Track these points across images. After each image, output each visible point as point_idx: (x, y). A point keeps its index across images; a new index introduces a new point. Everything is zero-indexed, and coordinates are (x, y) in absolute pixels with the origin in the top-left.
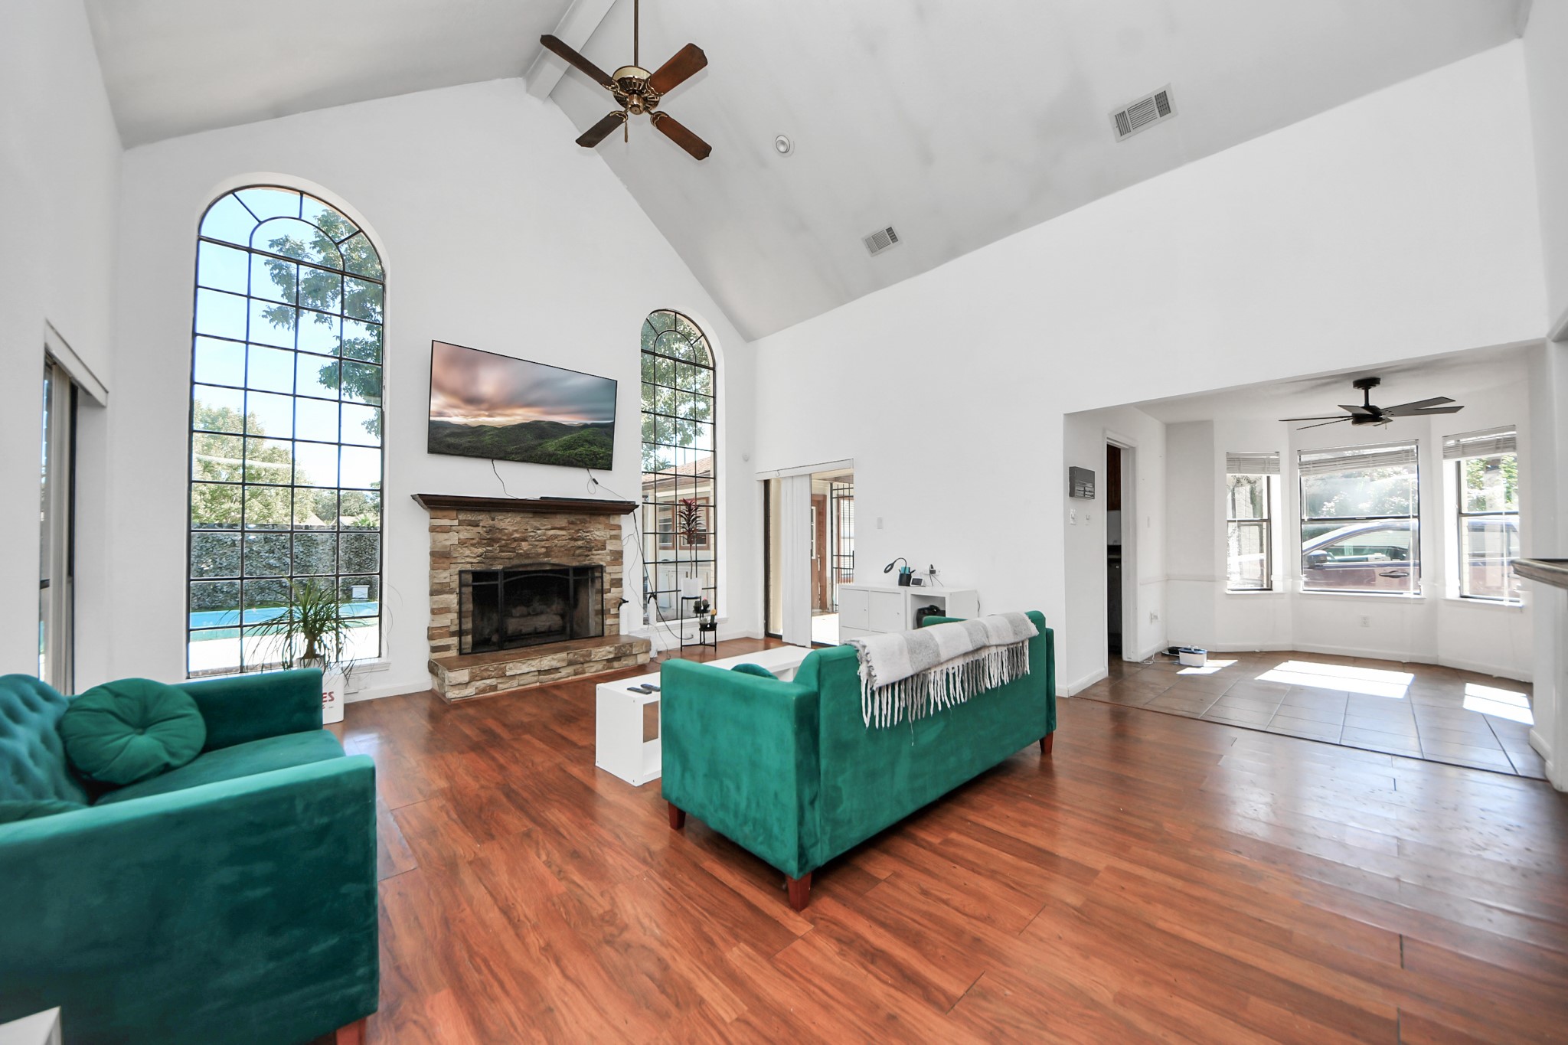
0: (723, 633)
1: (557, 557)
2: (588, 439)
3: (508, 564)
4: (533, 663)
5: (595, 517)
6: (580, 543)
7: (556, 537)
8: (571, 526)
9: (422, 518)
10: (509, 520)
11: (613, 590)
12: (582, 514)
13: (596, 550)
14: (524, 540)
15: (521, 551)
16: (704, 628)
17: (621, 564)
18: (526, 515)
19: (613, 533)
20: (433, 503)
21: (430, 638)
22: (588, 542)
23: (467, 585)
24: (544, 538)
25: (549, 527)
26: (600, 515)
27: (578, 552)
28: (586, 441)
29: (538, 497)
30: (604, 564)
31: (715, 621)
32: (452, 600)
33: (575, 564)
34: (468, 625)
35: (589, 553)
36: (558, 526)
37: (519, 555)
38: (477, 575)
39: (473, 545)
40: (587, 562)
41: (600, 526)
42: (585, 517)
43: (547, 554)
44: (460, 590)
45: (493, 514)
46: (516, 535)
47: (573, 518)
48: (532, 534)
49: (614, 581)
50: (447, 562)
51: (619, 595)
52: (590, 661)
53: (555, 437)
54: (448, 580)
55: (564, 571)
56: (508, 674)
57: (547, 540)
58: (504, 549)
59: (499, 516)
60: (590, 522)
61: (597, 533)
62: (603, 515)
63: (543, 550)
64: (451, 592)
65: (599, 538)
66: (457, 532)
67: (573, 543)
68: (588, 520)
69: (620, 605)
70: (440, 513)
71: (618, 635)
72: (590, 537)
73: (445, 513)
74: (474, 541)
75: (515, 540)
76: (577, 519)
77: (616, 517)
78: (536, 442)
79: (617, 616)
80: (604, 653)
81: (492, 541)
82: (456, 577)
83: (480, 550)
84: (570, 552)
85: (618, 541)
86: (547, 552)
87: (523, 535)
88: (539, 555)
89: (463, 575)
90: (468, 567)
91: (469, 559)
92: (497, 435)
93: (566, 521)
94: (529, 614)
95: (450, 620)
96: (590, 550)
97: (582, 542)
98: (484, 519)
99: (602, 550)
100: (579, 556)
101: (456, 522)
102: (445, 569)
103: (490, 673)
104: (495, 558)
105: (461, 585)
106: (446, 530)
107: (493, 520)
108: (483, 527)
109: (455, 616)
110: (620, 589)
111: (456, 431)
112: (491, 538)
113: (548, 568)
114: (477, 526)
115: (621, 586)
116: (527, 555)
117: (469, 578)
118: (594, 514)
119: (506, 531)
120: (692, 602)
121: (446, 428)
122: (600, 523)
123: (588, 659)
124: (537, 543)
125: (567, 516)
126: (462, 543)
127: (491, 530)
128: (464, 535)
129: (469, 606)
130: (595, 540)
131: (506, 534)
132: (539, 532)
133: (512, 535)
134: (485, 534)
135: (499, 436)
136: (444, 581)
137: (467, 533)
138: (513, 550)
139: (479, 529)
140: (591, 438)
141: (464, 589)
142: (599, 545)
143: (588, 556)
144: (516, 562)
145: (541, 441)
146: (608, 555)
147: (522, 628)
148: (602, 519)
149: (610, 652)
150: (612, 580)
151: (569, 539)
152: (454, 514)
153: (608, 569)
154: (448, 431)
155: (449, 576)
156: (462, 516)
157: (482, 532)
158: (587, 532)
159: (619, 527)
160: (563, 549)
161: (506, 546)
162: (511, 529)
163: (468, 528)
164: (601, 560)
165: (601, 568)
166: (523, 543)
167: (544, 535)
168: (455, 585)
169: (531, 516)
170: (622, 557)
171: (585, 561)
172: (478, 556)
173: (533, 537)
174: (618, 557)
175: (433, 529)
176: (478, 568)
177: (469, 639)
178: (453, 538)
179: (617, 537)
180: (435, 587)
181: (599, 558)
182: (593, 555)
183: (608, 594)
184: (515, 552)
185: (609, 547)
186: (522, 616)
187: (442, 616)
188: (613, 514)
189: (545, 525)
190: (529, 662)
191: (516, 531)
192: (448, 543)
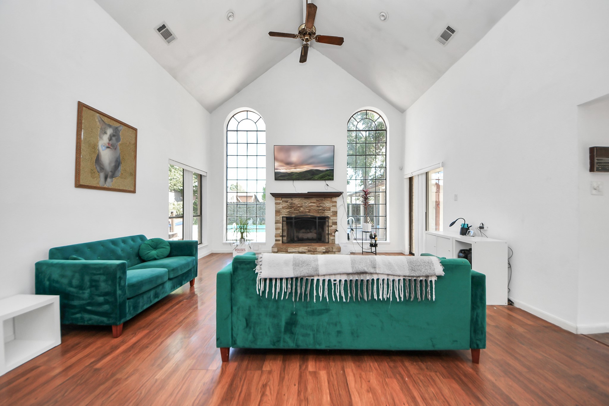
0: (379, 249)
1: (312, 213)
2: (328, 174)
3: (296, 215)
4: (297, 249)
5: (326, 199)
6: (320, 208)
7: (312, 206)
8: (318, 202)
9: (273, 200)
10: (297, 200)
11: (333, 226)
12: (321, 197)
13: (326, 211)
14: (301, 207)
15: (301, 211)
16: (372, 245)
17: (337, 216)
18: (302, 198)
19: (333, 204)
20: (275, 195)
21: (276, 236)
22: (324, 208)
23: (284, 221)
24: (308, 206)
25: (310, 202)
26: (328, 197)
27: (320, 211)
28: (328, 175)
29: (306, 192)
30: (330, 216)
31: (377, 243)
32: (280, 225)
33: (319, 216)
34: (285, 234)
35: (324, 212)
36: (313, 202)
37: (300, 212)
38: (287, 218)
39: (286, 209)
40: (323, 215)
41: (328, 202)
42: (322, 198)
43: (309, 212)
44: (282, 223)
45: (292, 198)
46: (299, 205)
47: (318, 199)
48: (304, 205)
49: (334, 223)
50: (279, 213)
51: (335, 228)
52: (316, 251)
53: (318, 174)
54: (279, 219)
55: (315, 218)
56: (289, 251)
57: (309, 207)
58: (295, 210)
59: (294, 199)
60: (324, 200)
61: (327, 204)
62: (330, 197)
63: (308, 210)
64: (280, 223)
65: (328, 206)
66: (283, 204)
67: (318, 208)
68: (324, 199)
69: (335, 232)
70: (277, 199)
71: (335, 243)
72: (324, 206)
73: (278, 199)
74: (286, 207)
75: (299, 207)
76: (320, 199)
77: (334, 198)
78: (311, 177)
79: (334, 236)
80: (321, 249)
81: (291, 207)
82: (281, 219)
83: (288, 210)
84: (318, 211)
85: (335, 207)
86: (309, 211)
87: (301, 205)
88: (306, 212)
89: (283, 218)
90: (285, 216)
91: (285, 213)
92: (298, 175)
93: (316, 200)
94: (305, 233)
95: (280, 231)
96: (324, 211)
97: (321, 208)
98: (289, 200)
99: (329, 211)
100: (320, 213)
101: (281, 201)
102: (278, 216)
103: (283, 250)
104: (292, 213)
105: (283, 221)
106: (279, 204)
107: (292, 200)
108: (289, 203)
109: (281, 231)
110: (336, 226)
111: (283, 175)
112: (291, 206)
113: (309, 217)
114: (287, 202)
115: (337, 225)
116: (302, 212)
117: (285, 219)
118: (326, 197)
119: (296, 204)
120: (368, 234)
121: (279, 174)
122: (328, 201)
123: (315, 250)
124: (305, 208)
125: (316, 198)
126: (283, 208)
127: (291, 204)
128: (284, 205)
129: (285, 228)
130: (326, 207)
131: (296, 205)
132: (306, 204)
133: (297, 205)
134: (289, 205)
135: (299, 176)
136: (278, 220)
137: (285, 205)
138: (298, 210)
139: (288, 203)
140: (329, 174)
141: (283, 222)
142: (328, 209)
143: (324, 213)
144: (299, 214)
145: (313, 176)
146: (331, 212)
147: (303, 237)
148: (329, 199)
149: (324, 249)
150: (333, 222)
151: (317, 207)
152: (281, 199)
153: (331, 218)
154: (280, 175)
155: (280, 218)
156: (283, 199)
157: (289, 204)
158: (323, 204)
159: (336, 202)
160: (314, 210)
161: (296, 209)
162: (297, 203)
163: (285, 203)
164: (329, 214)
165: (328, 218)
166: (301, 208)
167: (308, 205)
168: (281, 221)
169: (304, 198)
170: (337, 214)
171: (322, 214)
172: (288, 212)
173: (304, 206)
174: (335, 213)
175: (276, 204)
176: (287, 216)
177: (285, 238)
178: (280, 206)
179: (335, 206)
180: (276, 221)
181: (328, 214)
182: (325, 212)
183: (331, 228)
184: (298, 211)
185: (332, 210)
186: (303, 233)
187: (278, 230)
188: (333, 197)
189: (308, 202)
190: (296, 248)
191: (298, 204)
192: (279, 208)
